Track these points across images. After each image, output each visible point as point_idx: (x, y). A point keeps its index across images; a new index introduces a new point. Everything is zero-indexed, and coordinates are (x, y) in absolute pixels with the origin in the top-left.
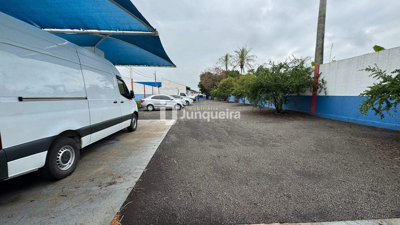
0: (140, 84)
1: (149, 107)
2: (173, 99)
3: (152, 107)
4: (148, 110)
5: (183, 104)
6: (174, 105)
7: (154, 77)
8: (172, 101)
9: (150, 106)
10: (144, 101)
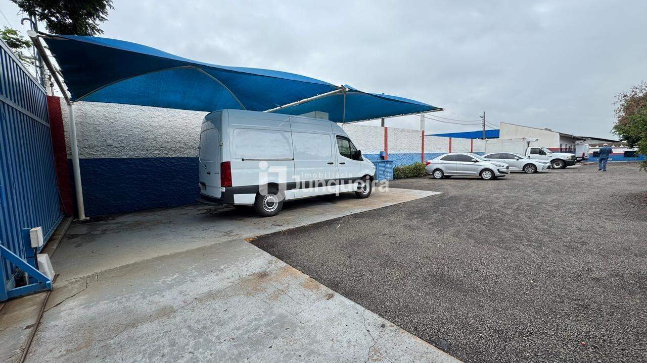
0: (441, 137)
1: (436, 173)
2: (478, 160)
3: (440, 173)
4: (435, 178)
5: (498, 170)
6: (479, 171)
7: (482, 122)
8: (477, 163)
9: (438, 172)
10: (429, 163)
